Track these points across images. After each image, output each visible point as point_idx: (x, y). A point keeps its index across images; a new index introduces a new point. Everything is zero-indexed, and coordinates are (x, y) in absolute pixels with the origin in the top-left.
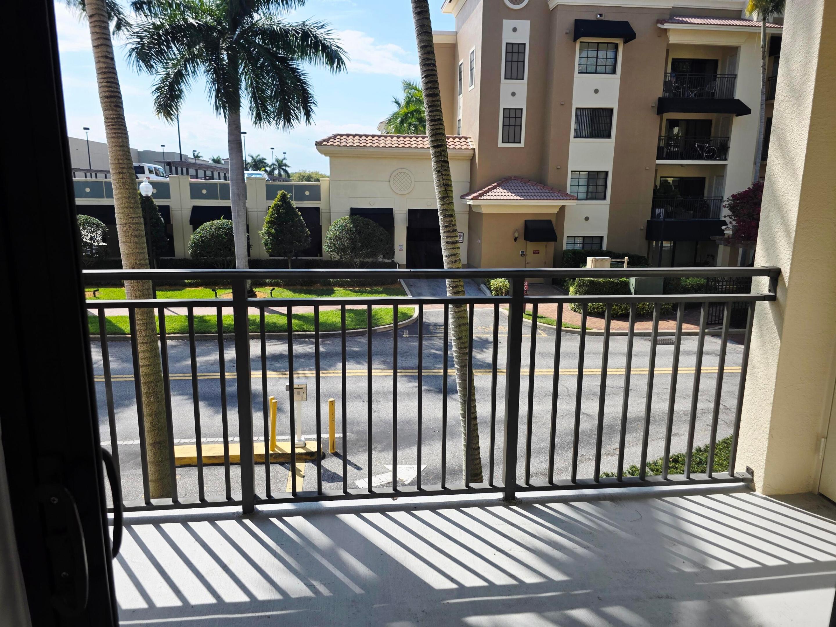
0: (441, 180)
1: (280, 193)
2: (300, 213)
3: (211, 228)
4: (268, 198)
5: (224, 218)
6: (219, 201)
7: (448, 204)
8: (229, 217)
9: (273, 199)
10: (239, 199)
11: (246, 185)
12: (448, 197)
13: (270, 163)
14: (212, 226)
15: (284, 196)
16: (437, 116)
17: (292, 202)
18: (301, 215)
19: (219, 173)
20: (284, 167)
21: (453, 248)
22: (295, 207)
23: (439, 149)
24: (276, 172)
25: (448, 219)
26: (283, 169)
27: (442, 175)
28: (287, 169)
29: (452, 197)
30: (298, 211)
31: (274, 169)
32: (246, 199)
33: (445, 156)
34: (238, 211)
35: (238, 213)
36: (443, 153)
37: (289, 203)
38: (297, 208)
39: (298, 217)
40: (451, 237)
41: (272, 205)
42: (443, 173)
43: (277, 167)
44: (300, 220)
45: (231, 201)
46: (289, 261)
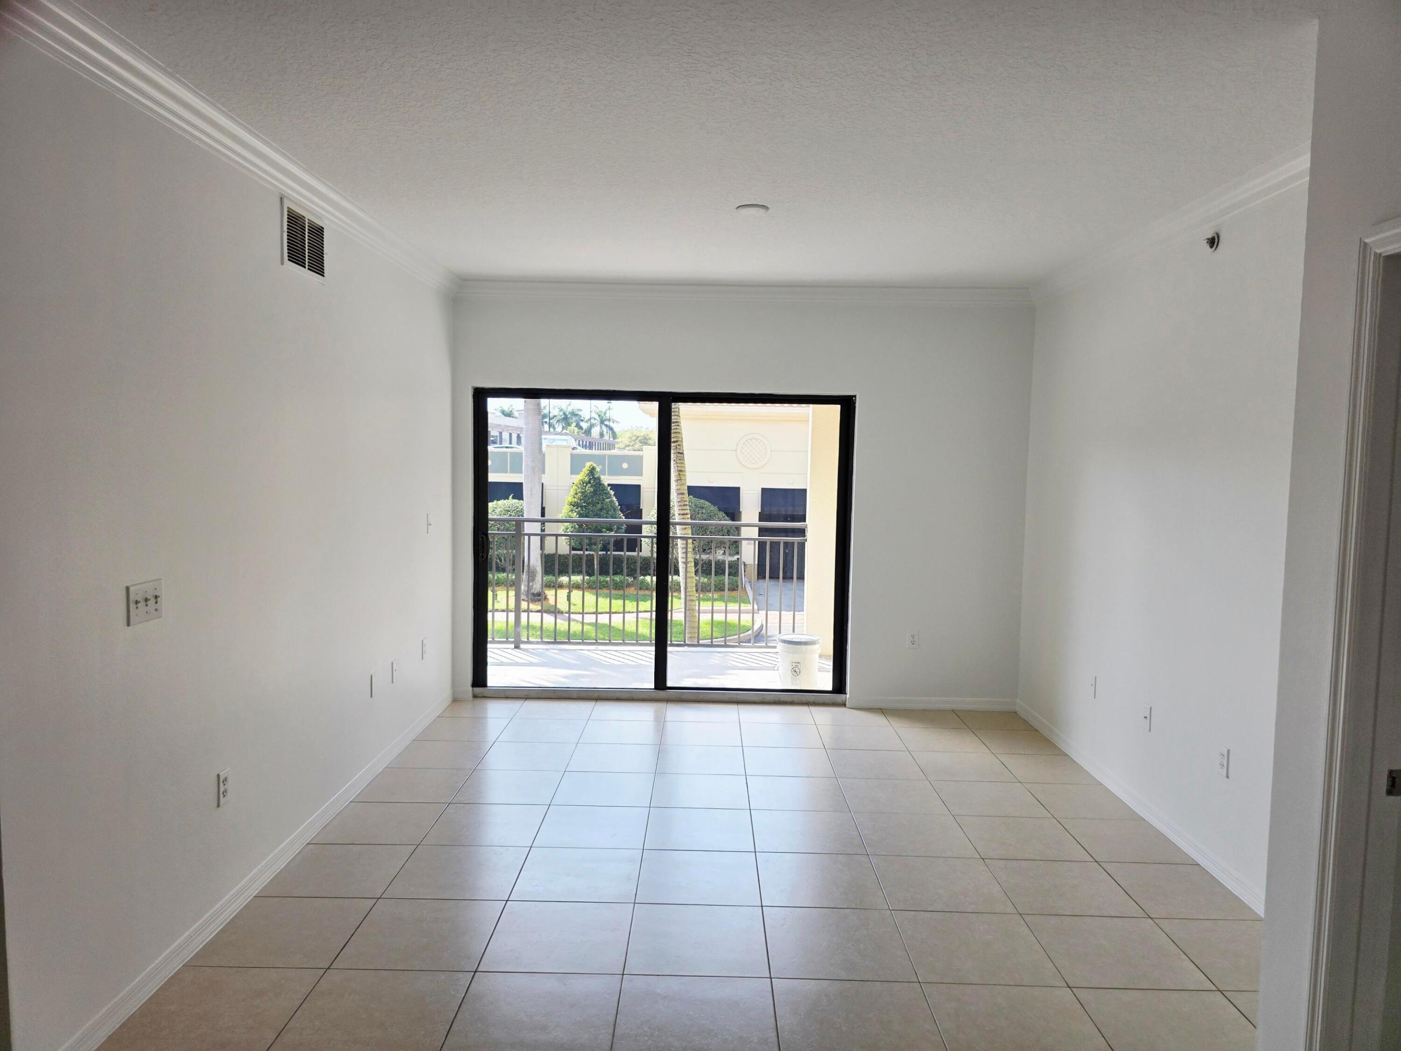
0: (676, 467)
1: (588, 464)
2: (612, 493)
3: (494, 511)
4: (572, 473)
5: (513, 498)
6: (509, 474)
7: (681, 485)
8: (519, 496)
9: (578, 474)
10: (534, 473)
11: (544, 455)
12: (680, 480)
13: (587, 418)
14: (496, 508)
15: (592, 471)
16: (675, 419)
17: (602, 477)
18: (614, 495)
19: (510, 434)
20: (607, 423)
21: (684, 518)
22: (606, 484)
23: (676, 444)
24: (595, 432)
25: (680, 496)
26: (606, 426)
27: (677, 463)
28: (611, 424)
29: (686, 480)
30: (611, 489)
31: (592, 426)
32: (544, 472)
33: (680, 449)
34: (531, 488)
35: (531, 491)
36: (678, 447)
37: (599, 479)
38: (609, 485)
39: (609, 498)
40: (682, 510)
41: (576, 481)
42: (678, 462)
43: (597, 422)
44: (612, 501)
45: (523, 475)
46: (595, 557)
